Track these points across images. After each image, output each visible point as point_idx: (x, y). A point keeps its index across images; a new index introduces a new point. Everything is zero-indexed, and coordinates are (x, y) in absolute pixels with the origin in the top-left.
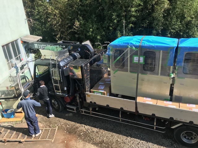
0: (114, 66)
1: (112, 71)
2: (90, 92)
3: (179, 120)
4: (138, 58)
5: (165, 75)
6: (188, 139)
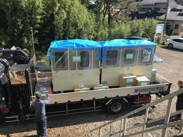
0: (55, 67)
1: (54, 71)
2: (34, 95)
3: (110, 97)
4: (76, 57)
5: (96, 68)
6: (115, 109)
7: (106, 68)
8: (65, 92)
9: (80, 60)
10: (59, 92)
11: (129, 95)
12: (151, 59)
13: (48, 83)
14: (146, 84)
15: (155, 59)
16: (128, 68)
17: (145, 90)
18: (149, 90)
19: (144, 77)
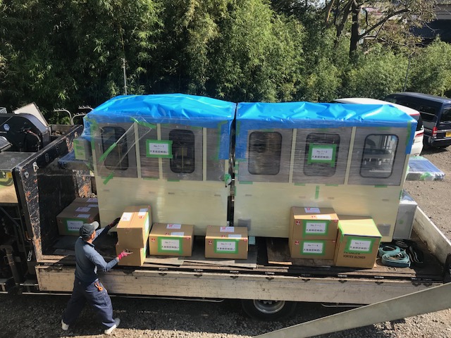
0: (103, 166)
1: (100, 177)
5: (215, 179)
9: (168, 154)
12: (396, 167)
16: (318, 188)
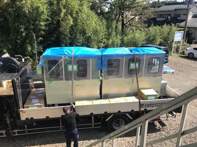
0: (48, 76)
1: (47, 81)
2: (23, 108)
3: (111, 112)
4: (72, 66)
5: (95, 79)
6: (117, 126)
7: (108, 78)
8: (59, 105)
9: (76, 70)
10: (53, 105)
11: (133, 110)
12: (160, 69)
13: (42, 95)
14: (154, 99)
15: (166, 69)
16: (133, 79)
17: (152, 106)
18: (156, 105)
19: (152, 89)
